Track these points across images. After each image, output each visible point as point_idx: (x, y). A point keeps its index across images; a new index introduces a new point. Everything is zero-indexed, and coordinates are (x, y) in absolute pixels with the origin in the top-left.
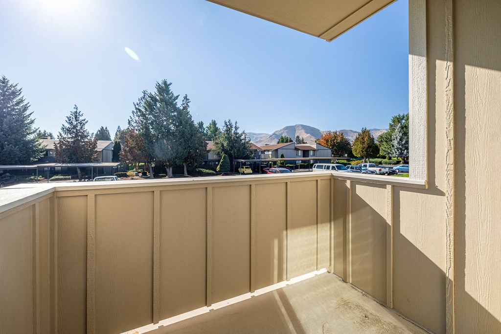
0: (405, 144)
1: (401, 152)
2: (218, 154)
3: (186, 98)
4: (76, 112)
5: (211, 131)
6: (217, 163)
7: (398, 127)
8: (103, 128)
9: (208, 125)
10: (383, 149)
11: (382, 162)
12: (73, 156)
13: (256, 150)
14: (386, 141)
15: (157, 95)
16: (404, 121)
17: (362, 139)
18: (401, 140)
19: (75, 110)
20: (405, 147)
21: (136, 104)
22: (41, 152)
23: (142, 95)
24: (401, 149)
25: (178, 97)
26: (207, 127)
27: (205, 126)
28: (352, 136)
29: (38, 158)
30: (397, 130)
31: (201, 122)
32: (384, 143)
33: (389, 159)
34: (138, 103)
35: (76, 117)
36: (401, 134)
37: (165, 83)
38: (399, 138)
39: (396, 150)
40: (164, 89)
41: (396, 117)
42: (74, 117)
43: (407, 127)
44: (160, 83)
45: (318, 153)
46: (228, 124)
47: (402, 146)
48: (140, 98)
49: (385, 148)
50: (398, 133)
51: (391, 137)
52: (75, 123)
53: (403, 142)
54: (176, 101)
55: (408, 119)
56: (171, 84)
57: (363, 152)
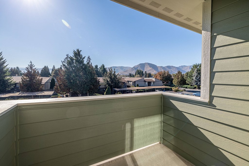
0: (199, 79)
1: (197, 83)
2: (105, 85)
3: (89, 58)
4: (31, 65)
5: (102, 70)
6: (104, 89)
7: (195, 70)
8: (45, 66)
9: (100, 66)
10: (188, 80)
11: (188, 87)
12: (29, 88)
13: (125, 82)
14: (190, 77)
15: (74, 57)
16: (198, 67)
17: (178, 76)
18: (197, 77)
19: (31, 64)
20: (199, 80)
21: (63, 61)
22: (12, 85)
23: (66, 57)
24: (197, 81)
25: (84, 57)
26: (100, 68)
27: (98, 67)
28: (173, 69)
29: (11, 88)
30: (195, 72)
31: (97, 65)
32: (189, 78)
33: (191, 86)
34: (64, 61)
35: (31, 68)
36: (197, 74)
37: (78, 50)
38: (196, 75)
39: (194, 82)
40: (78, 54)
41: (195, 65)
42: (30, 67)
43: (200, 70)
44: (76, 51)
45: (155, 83)
46: (110, 69)
47: (197, 80)
48: (65, 59)
49: (189, 80)
50: (196, 73)
51: (192, 75)
52: (31, 70)
53: (198, 78)
54: (84, 60)
55: (201, 66)
56: (81, 51)
57: (178, 83)
